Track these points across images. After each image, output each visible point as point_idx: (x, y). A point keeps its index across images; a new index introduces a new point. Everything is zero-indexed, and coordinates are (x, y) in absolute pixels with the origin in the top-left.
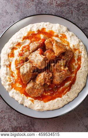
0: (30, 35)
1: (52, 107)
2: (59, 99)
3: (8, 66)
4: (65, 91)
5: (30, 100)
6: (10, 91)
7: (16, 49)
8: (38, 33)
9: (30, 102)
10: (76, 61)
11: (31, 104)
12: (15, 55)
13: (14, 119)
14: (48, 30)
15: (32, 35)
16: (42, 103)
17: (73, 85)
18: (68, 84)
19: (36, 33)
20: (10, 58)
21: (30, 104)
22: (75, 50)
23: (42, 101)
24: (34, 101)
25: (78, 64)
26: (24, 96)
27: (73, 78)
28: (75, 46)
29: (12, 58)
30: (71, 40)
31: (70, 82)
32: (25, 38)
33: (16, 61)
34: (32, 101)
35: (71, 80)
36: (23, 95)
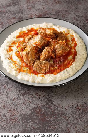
0: (22, 34)
1: (64, 76)
2: (68, 69)
3: (10, 59)
4: (71, 63)
5: (41, 76)
6: (18, 75)
7: (12, 47)
8: (29, 32)
9: (41, 78)
10: (71, 42)
11: (43, 79)
12: (13, 50)
13: (30, 102)
14: (37, 28)
15: (23, 34)
16: (53, 76)
17: (76, 57)
18: (70, 57)
19: (27, 32)
20: (9, 53)
21: (41, 79)
22: (67, 34)
23: (52, 74)
24: (45, 75)
25: (73, 43)
26: (34, 75)
27: (73, 52)
28: (65, 32)
29: (11, 52)
30: (59, 29)
31: (72, 55)
32: (18, 37)
33: (16, 53)
34: (43, 76)
35: (72, 54)
36: (32, 74)
